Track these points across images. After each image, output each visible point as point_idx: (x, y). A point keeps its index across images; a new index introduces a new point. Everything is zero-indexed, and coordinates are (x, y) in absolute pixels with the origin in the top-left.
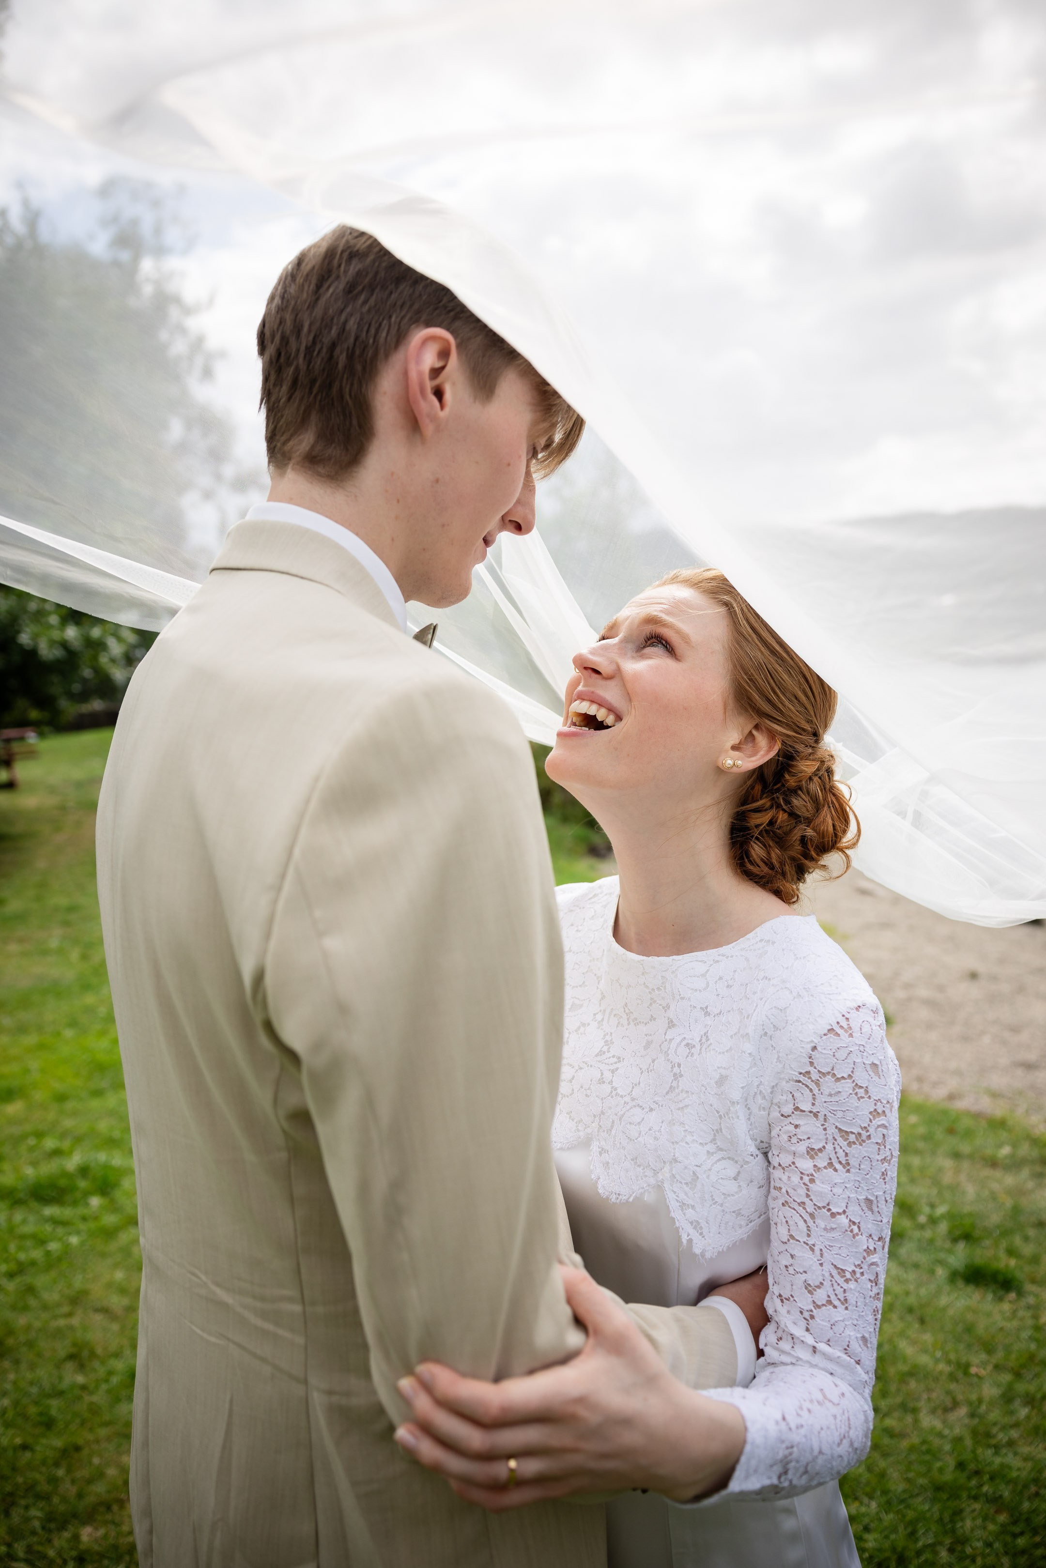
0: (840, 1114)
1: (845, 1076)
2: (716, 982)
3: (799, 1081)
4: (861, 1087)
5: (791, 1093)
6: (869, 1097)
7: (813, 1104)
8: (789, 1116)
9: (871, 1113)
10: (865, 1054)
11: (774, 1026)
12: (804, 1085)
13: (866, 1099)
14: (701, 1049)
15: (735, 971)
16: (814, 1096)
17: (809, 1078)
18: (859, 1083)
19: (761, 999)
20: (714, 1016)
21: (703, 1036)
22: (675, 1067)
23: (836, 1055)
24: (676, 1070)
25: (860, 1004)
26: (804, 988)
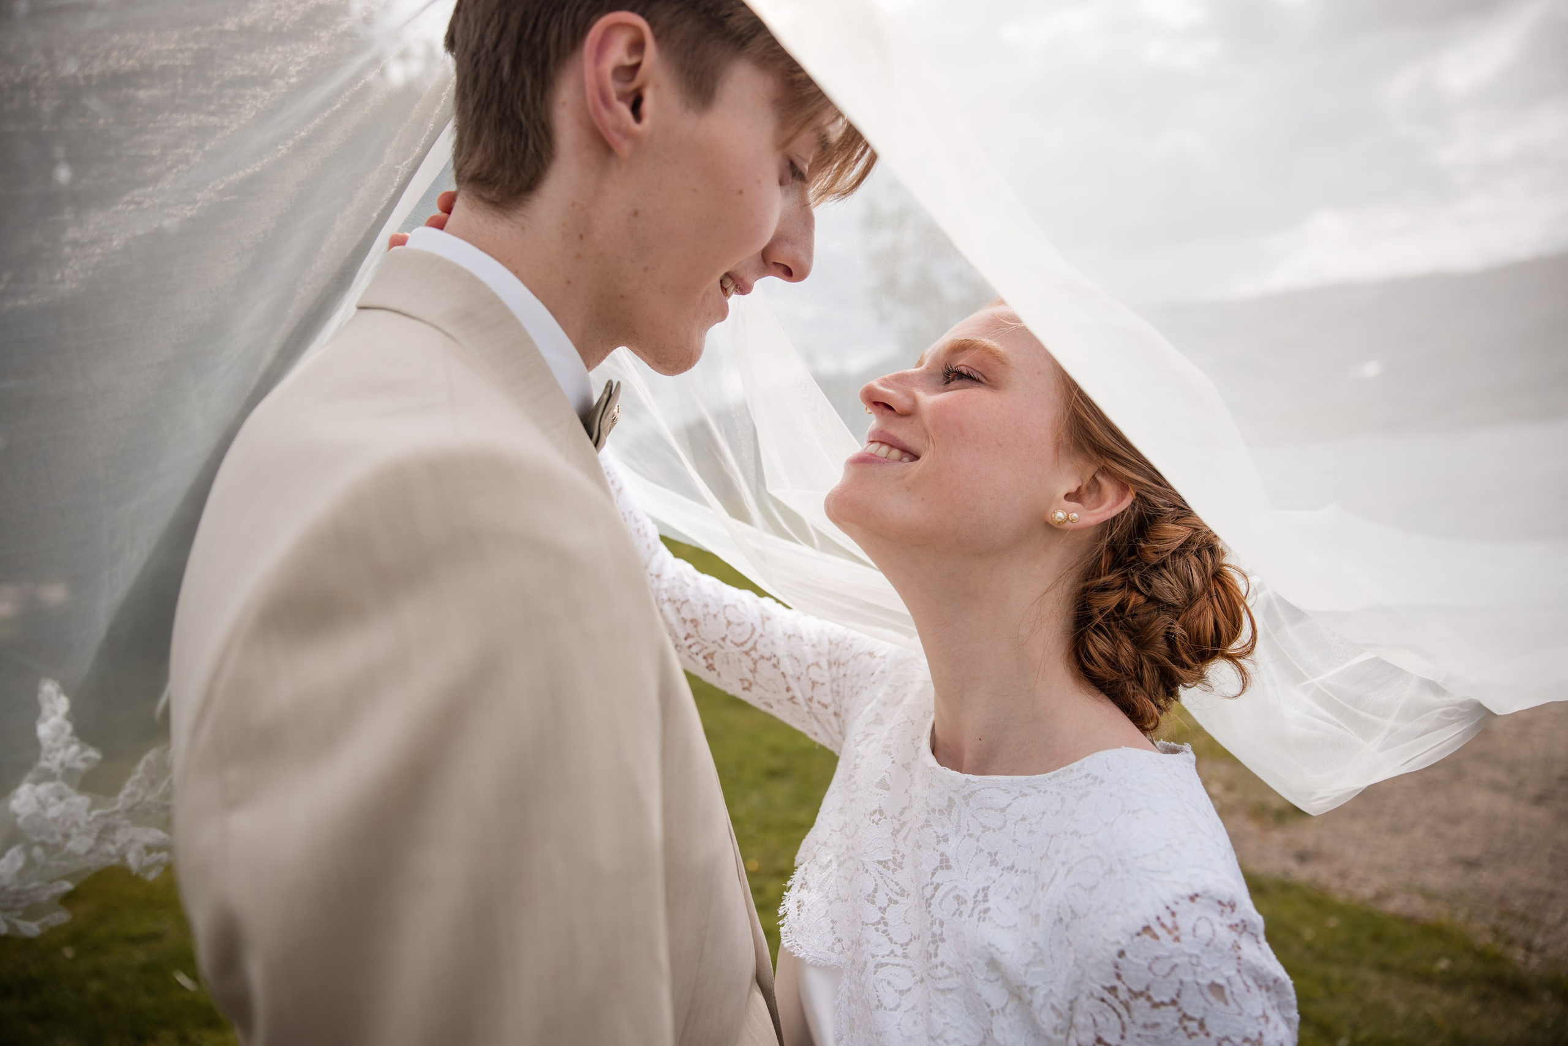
1: (1166, 1000)
2: (1017, 822)
3: (1103, 1000)
4: (1191, 1019)
5: (1091, 1015)
6: (1208, 1035)
7: (1122, 1037)
10: (1199, 969)
11: (1073, 911)
12: (1110, 1005)
13: (1202, 1036)
14: (973, 909)
15: (1044, 813)
16: (1123, 1023)
17: (1117, 997)
18: (1190, 1013)
19: (1063, 864)
20: (1003, 869)
21: (981, 892)
22: (935, 924)
23: (1154, 967)
24: (936, 929)
25: (1198, 890)
26: (1120, 860)
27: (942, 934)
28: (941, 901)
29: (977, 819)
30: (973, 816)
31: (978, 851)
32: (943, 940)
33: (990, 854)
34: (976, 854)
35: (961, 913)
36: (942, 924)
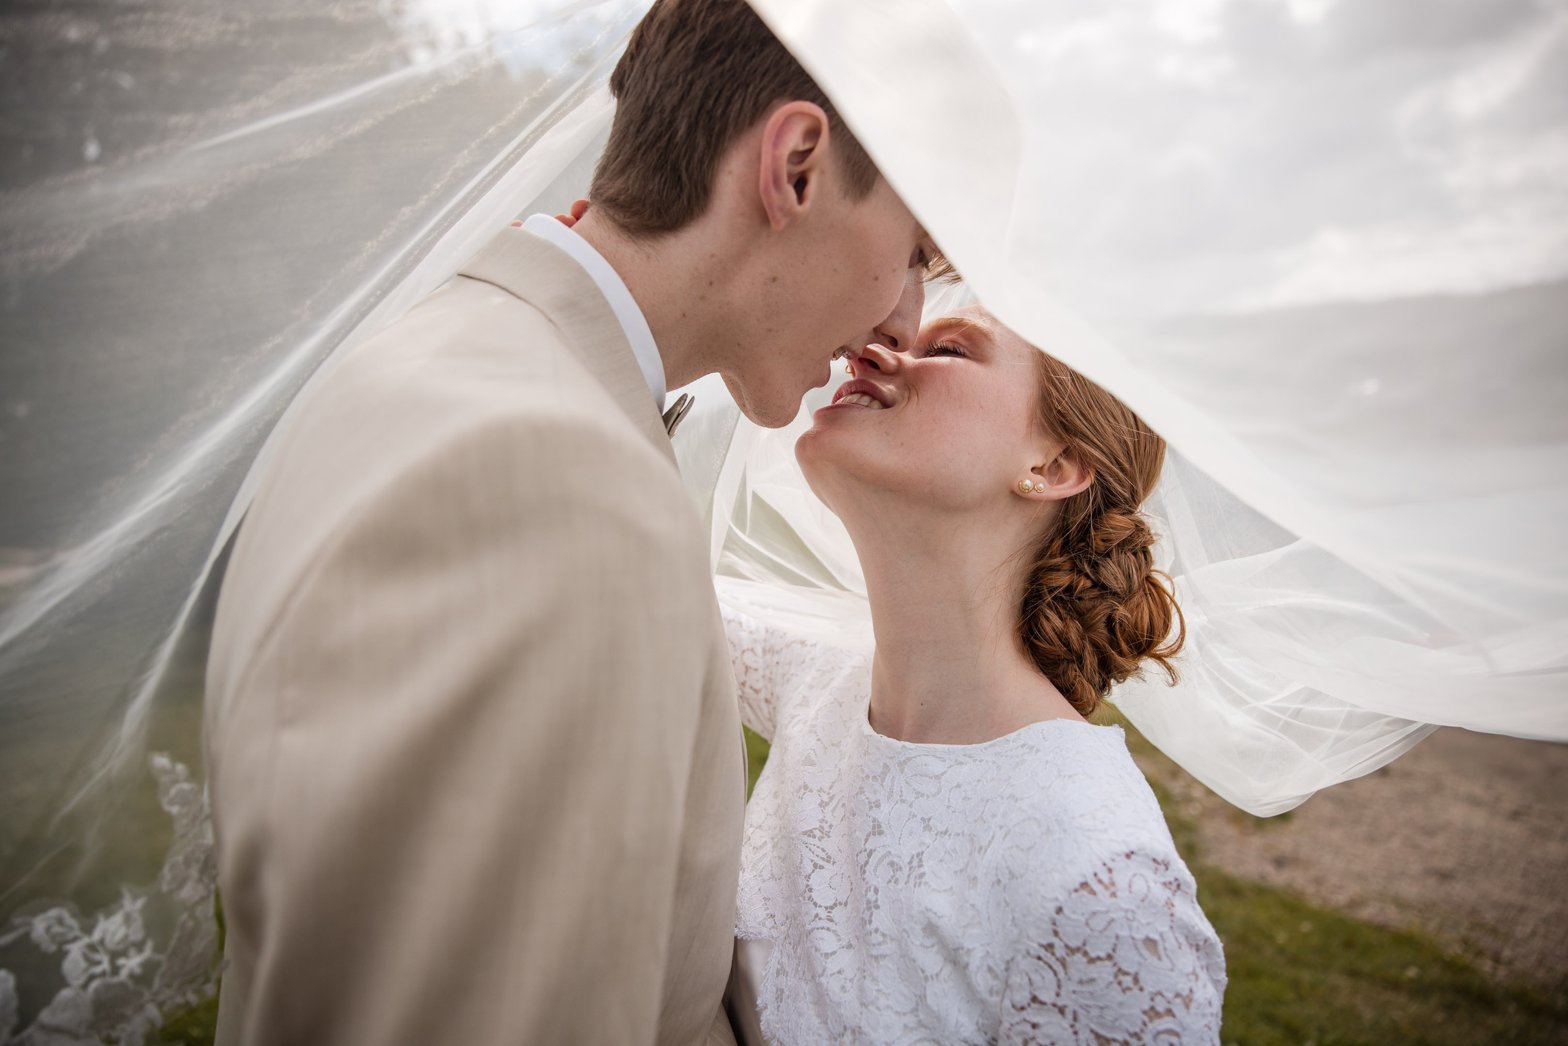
0: (1095, 1012)
1: (1103, 954)
3: (1039, 958)
4: (1126, 974)
5: (1027, 974)
6: (1141, 989)
7: (1058, 995)
8: (1023, 1008)
9: (1145, 1012)
10: (1135, 924)
11: (1010, 872)
12: (1046, 963)
13: (1136, 991)
14: (909, 876)
15: (979, 781)
16: (1059, 980)
17: (1053, 954)
18: (1125, 967)
19: (1001, 827)
20: (936, 835)
21: (915, 857)
22: (870, 891)
23: (1090, 922)
24: (871, 895)
25: (1134, 848)
26: (1057, 820)
27: (876, 901)
28: (876, 867)
29: (911, 786)
30: (907, 783)
31: (911, 816)
32: (877, 907)
33: (923, 819)
34: (909, 819)
35: (896, 881)
36: (876, 891)
